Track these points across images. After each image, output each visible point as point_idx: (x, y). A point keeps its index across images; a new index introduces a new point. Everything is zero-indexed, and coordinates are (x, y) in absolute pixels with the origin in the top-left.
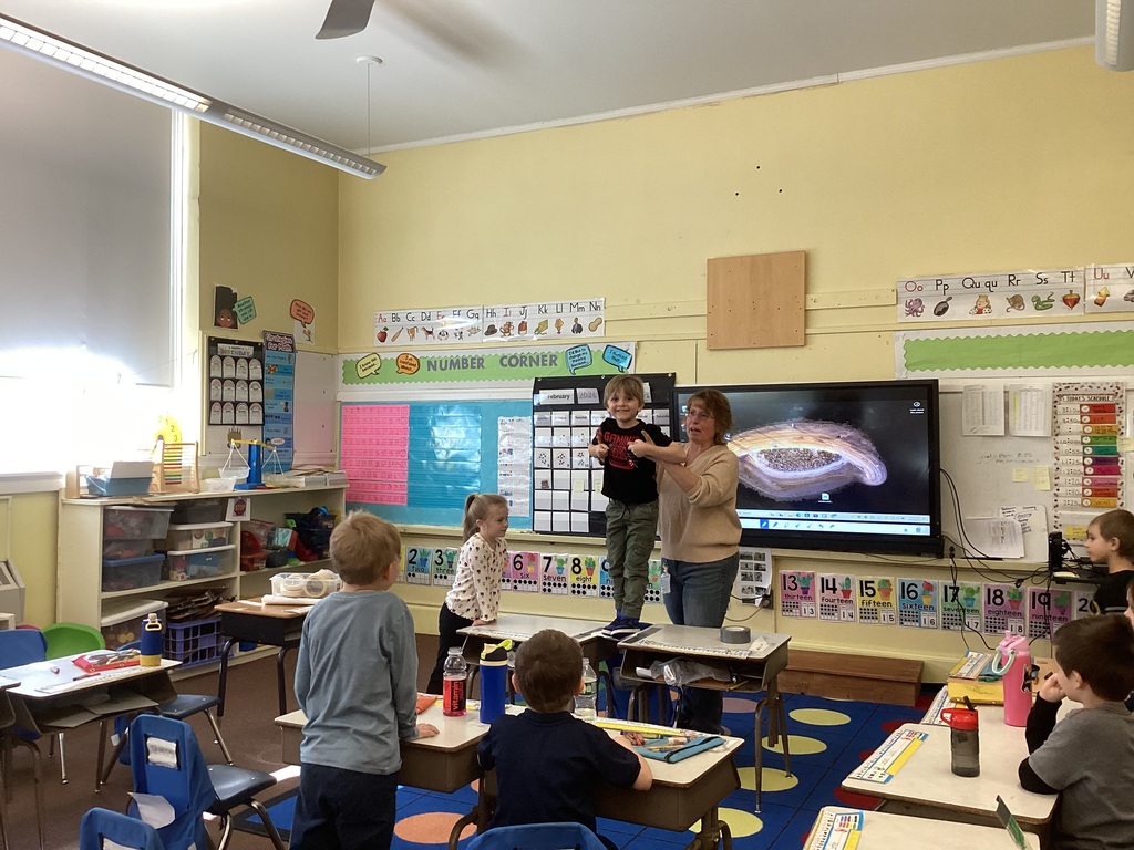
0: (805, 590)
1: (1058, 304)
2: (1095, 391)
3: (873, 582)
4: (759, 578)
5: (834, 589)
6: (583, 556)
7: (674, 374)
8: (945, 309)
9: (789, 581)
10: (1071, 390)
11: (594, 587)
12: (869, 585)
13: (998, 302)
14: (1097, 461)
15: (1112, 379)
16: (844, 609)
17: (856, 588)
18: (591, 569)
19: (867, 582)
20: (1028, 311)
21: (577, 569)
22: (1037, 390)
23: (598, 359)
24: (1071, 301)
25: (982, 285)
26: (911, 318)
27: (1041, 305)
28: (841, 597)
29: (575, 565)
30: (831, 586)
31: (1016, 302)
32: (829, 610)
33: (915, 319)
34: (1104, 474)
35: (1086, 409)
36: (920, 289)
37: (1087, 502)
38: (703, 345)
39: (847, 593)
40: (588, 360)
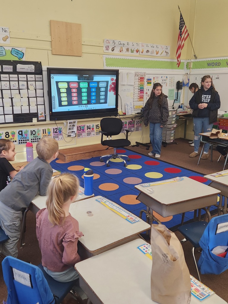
0: (83, 130)
1: (135, 52)
2: (141, 74)
3: (99, 125)
4: (73, 129)
5: (90, 128)
6: (10, 131)
7: (40, 62)
8: (114, 50)
9: (79, 129)
10: (137, 74)
11: (16, 141)
12: (98, 126)
13: (124, 49)
14: (140, 90)
15: (144, 71)
16: (92, 133)
17: (95, 127)
18: (13, 135)
19: (97, 125)
20: (129, 53)
21: (7, 136)
22: (132, 73)
23: (9, 54)
24: (137, 51)
25: (122, 44)
26: (107, 51)
27: (132, 52)
28: (92, 130)
29: (6, 135)
30: (89, 128)
31: (128, 50)
32: (89, 134)
33: (107, 52)
34: (141, 93)
35: (139, 78)
36: (109, 43)
37: (139, 100)
38: (50, 52)
39: (93, 129)
40: (4, 53)
